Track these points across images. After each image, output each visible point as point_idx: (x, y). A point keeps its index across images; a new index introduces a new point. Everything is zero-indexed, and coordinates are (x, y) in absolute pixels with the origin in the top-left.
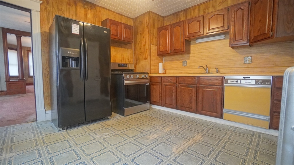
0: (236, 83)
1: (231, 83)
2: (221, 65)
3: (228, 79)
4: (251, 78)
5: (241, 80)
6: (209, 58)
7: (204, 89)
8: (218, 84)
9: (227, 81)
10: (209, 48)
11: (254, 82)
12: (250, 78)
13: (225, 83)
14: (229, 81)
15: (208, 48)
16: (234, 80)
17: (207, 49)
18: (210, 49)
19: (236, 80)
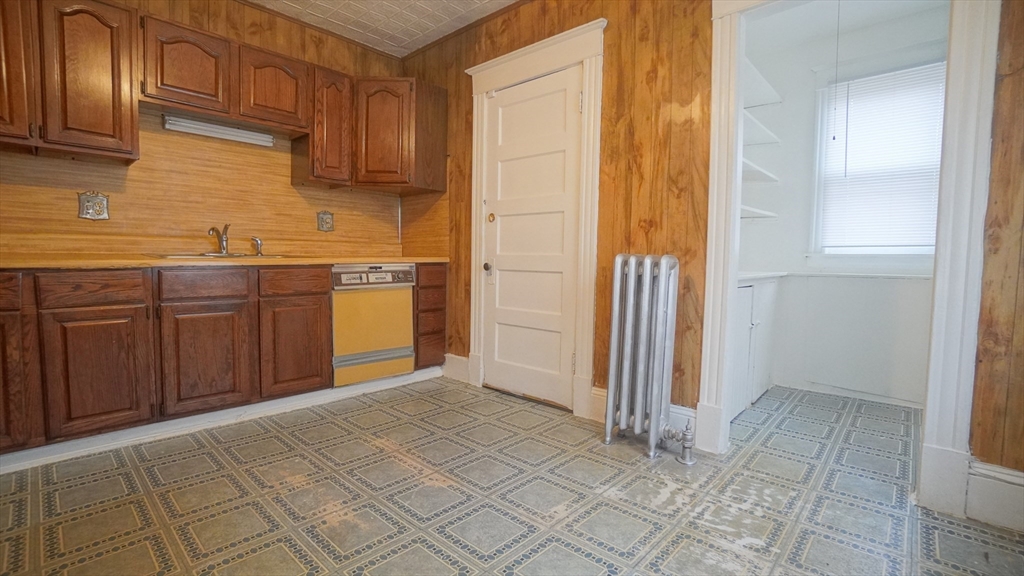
0: (358, 281)
1: (349, 282)
2: (258, 230)
3: (340, 274)
4: (383, 269)
5: (367, 273)
6: (217, 200)
7: (277, 310)
8: (319, 290)
9: (340, 279)
10: (218, 164)
11: (389, 278)
12: (381, 268)
13: (337, 285)
14: (344, 279)
15: (212, 163)
16: (354, 275)
17: (208, 166)
18: (220, 167)
19: (358, 275)
